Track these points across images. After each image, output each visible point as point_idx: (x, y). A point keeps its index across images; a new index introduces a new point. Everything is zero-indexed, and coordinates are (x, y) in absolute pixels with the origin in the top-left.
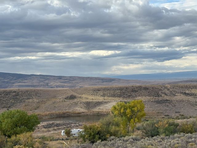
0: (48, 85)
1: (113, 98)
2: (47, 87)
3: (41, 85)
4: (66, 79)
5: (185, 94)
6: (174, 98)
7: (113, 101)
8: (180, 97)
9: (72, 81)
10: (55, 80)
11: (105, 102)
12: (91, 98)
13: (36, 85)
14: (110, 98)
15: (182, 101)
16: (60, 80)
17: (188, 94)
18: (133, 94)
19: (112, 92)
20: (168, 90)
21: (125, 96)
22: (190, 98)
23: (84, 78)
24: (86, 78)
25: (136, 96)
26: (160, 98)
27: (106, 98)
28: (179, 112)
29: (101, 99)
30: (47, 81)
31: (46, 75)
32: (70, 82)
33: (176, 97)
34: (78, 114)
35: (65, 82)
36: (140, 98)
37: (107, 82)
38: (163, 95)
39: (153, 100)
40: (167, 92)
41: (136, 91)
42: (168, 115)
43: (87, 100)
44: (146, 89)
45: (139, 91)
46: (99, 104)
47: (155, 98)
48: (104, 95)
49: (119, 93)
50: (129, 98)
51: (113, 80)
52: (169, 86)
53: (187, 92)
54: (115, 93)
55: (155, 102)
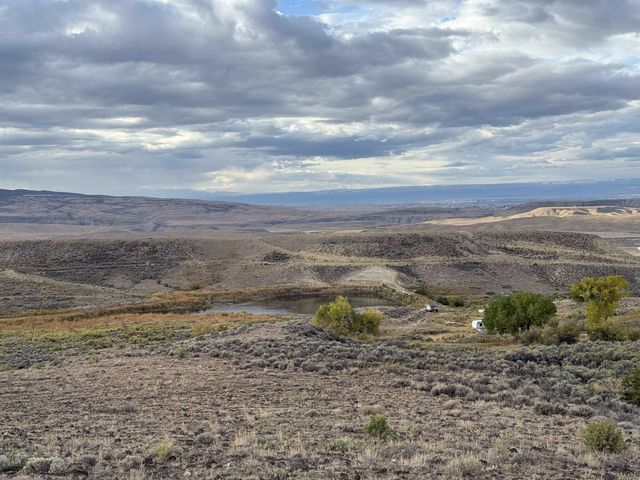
0: (72, 219)
1: (368, 259)
2: (69, 222)
3: (55, 218)
4: (115, 204)
5: (506, 249)
6: (488, 259)
7: (372, 264)
8: (498, 257)
9: (132, 207)
10: (87, 205)
11: (355, 267)
12: (323, 259)
13: (40, 218)
14: (363, 259)
15: (504, 265)
16: (100, 205)
17: (512, 250)
18: (407, 250)
19: (362, 247)
20: (472, 242)
21: (392, 254)
22: (518, 259)
23: (159, 200)
24: (166, 200)
25: (413, 255)
26: (462, 260)
27: (353, 258)
28: (509, 287)
29: (344, 261)
30: (67, 208)
31: (63, 193)
32: (127, 210)
33: (491, 256)
34: (314, 291)
35: (114, 211)
36: (421, 258)
37: (216, 211)
38: (465, 253)
39: (451, 263)
40: (471, 246)
41: (410, 245)
42: (493, 293)
43: (316, 264)
44: (429, 240)
45: (416, 244)
46: (343, 271)
47: (451, 258)
48: (347, 253)
49: (378, 249)
50: (400, 258)
51: (231, 207)
52: (471, 236)
53: (509, 246)
54: (370, 248)
55: (455, 266)
